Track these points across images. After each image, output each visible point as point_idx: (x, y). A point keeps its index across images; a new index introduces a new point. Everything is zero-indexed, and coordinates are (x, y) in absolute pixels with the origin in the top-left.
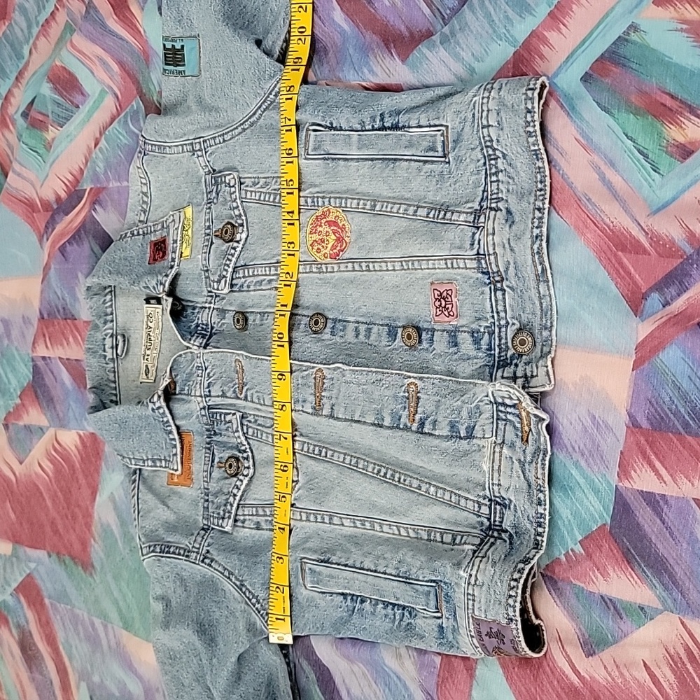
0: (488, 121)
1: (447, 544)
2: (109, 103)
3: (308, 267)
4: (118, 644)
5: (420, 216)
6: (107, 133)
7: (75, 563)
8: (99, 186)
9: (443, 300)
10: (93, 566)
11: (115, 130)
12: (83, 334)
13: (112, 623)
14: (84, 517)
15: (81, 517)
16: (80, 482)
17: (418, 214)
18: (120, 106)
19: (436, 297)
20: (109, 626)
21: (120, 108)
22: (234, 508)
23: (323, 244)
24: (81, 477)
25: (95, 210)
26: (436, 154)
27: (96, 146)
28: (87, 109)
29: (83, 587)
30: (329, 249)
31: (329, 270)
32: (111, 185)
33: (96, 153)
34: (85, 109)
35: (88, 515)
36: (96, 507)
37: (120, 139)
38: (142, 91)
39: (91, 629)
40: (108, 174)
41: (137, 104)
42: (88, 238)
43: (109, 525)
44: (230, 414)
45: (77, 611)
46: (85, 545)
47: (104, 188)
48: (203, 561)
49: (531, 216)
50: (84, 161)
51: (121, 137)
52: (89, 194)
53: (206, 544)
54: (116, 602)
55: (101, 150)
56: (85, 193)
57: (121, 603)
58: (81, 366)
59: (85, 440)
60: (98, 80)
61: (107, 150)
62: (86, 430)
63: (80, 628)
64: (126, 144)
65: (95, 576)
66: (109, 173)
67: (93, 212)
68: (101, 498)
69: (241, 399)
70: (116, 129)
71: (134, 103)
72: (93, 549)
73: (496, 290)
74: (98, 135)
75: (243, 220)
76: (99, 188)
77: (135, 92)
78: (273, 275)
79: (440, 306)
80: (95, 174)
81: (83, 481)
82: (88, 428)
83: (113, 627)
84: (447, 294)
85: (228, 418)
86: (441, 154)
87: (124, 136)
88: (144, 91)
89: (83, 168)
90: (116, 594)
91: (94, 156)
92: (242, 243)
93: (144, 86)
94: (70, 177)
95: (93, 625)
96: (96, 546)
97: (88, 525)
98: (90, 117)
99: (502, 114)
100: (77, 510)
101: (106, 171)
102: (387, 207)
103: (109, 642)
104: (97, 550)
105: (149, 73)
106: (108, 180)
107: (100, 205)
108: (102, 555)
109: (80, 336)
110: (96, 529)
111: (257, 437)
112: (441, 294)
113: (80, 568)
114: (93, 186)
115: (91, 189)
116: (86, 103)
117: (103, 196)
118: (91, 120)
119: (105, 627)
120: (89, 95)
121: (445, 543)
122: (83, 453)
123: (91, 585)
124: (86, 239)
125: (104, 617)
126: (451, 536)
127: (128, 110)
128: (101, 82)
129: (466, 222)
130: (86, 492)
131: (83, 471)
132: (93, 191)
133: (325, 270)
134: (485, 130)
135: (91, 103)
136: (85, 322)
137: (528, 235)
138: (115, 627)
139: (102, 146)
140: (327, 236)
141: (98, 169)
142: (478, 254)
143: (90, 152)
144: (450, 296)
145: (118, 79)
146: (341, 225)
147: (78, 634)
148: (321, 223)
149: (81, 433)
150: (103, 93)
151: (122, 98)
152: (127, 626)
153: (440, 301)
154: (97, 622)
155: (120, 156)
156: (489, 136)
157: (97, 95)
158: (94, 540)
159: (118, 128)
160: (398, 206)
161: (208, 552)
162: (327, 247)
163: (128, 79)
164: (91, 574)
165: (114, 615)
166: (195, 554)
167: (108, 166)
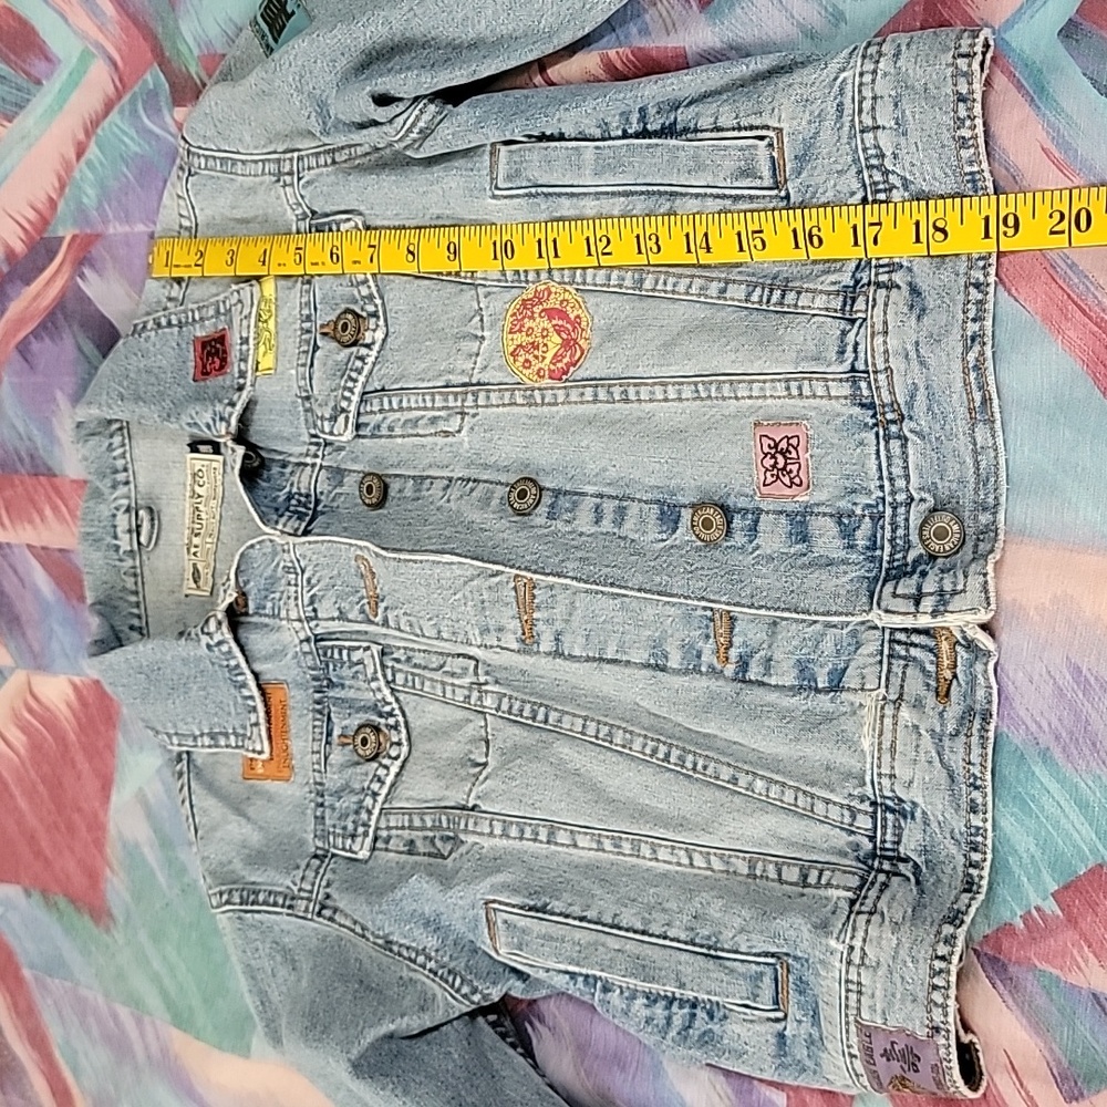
0: (874, 118)
1: (791, 884)
2: (100, 78)
3: (507, 394)
4: (165, 1051)
5: (733, 299)
6: (99, 131)
7: (78, 909)
8: (89, 231)
9: (781, 457)
10: (110, 915)
11: (115, 129)
12: (71, 503)
13: (151, 1015)
14: (89, 829)
15: (84, 829)
16: (79, 766)
17: (728, 295)
18: (121, 80)
19: (766, 450)
20: (147, 1019)
21: (122, 85)
22: (374, 818)
23: (536, 352)
24: (80, 758)
25: (82, 276)
26: (758, 183)
27: (79, 155)
28: (57, 86)
29: (93, 949)
30: (547, 361)
31: (546, 401)
32: (111, 231)
33: (81, 171)
34: (52, 88)
35: (97, 828)
36: (112, 812)
37: (126, 145)
38: (163, 54)
39: (112, 1024)
40: (104, 210)
41: (154, 77)
42: (70, 326)
43: (137, 846)
44: (358, 648)
45: (84, 992)
46: (94, 877)
47: (98, 236)
48: (319, 914)
49: (961, 297)
50: (57, 185)
51: (126, 139)
52: (69, 245)
53: (324, 883)
54: (156, 979)
55: (89, 164)
56: (60, 245)
57: (167, 982)
58: (70, 561)
59: (85, 692)
60: (75, 32)
61: (101, 164)
62: (87, 676)
63: (91, 1020)
64: (136, 154)
65: (115, 933)
66: (107, 207)
67: (79, 280)
68: (121, 796)
69: (377, 624)
70: (117, 126)
71: (148, 77)
72: (109, 886)
73: (887, 438)
74: (81, 136)
75: (376, 306)
76: (90, 236)
77: (149, 55)
78: (439, 409)
79: (774, 466)
80: (81, 209)
81: (83, 765)
82: (89, 671)
83: (153, 1023)
84: (789, 444)
85: (356, 656)
86: (768, 182)
87: (132, 139)
88: (167, 54)
89: (54, 196)
90: (156, 964)
91: (77, 174)
92: (376, 347)
93: (167, 45)
94: (32, 215)
95: (115, 1017)
96: (115, 880)
97: (99, 844)
98: (65, 101)
99: (906, 105)
100: (76, 816)
101: (100, 204)
102: (665, 283)
103: (146, 1048)
104: (117, 888)
105: (176, 21)
106: (105, 222)
107: (92, 266)
108: (127, 897)
109: (66, 506)
110: (113, 850)
111: (414, 687)
112: (776, 445)
113: (87, 918)
114: (77, 232)
115: (74, 237)
116: (55, 75)
117: (97, 251)
118: (66, 107)
119: (139, 1022)
120: (60, 61)
121: (787, 883)
122: (81, 715)
123: (108, 947)
124: (67, 330)
125: (135, 1003)
126: (797, 870)
127: (136, 89)
128: (84, 36)
129: (827, 309)
130: (91, 785)
131: (84, 749)
132: (78, 241)
133: (539, 401)
134: (869, 137)
135: (65, 76)
136: (73, 481)
137: (956, 333)
138: (158, 1022)
139: (92, 157)
140: (543, 337)
141: (85, 200)
142: (853, 370)
143: (68, 168)
144: (796, 449)
145: (114, 29)
146: (572, 316)
147: (88, 1032)
148: (533, 313)
149: (77, 680)
150: (85, 57)
151: (125, 64)
152: (181, 1020)
153: (773, 457)
154: (124, 1013)
155: (126, 176)
156: (877, 147)
157: (74, 60)
158: (112, 870)
159: (119, 123)
160: (688, 280)
161: (328, 896)
162: (544, 358)
163: (134, 30)
164: (108, 930)
165: (153, 1001)
166: (305, 902)
167: (105, 194)
